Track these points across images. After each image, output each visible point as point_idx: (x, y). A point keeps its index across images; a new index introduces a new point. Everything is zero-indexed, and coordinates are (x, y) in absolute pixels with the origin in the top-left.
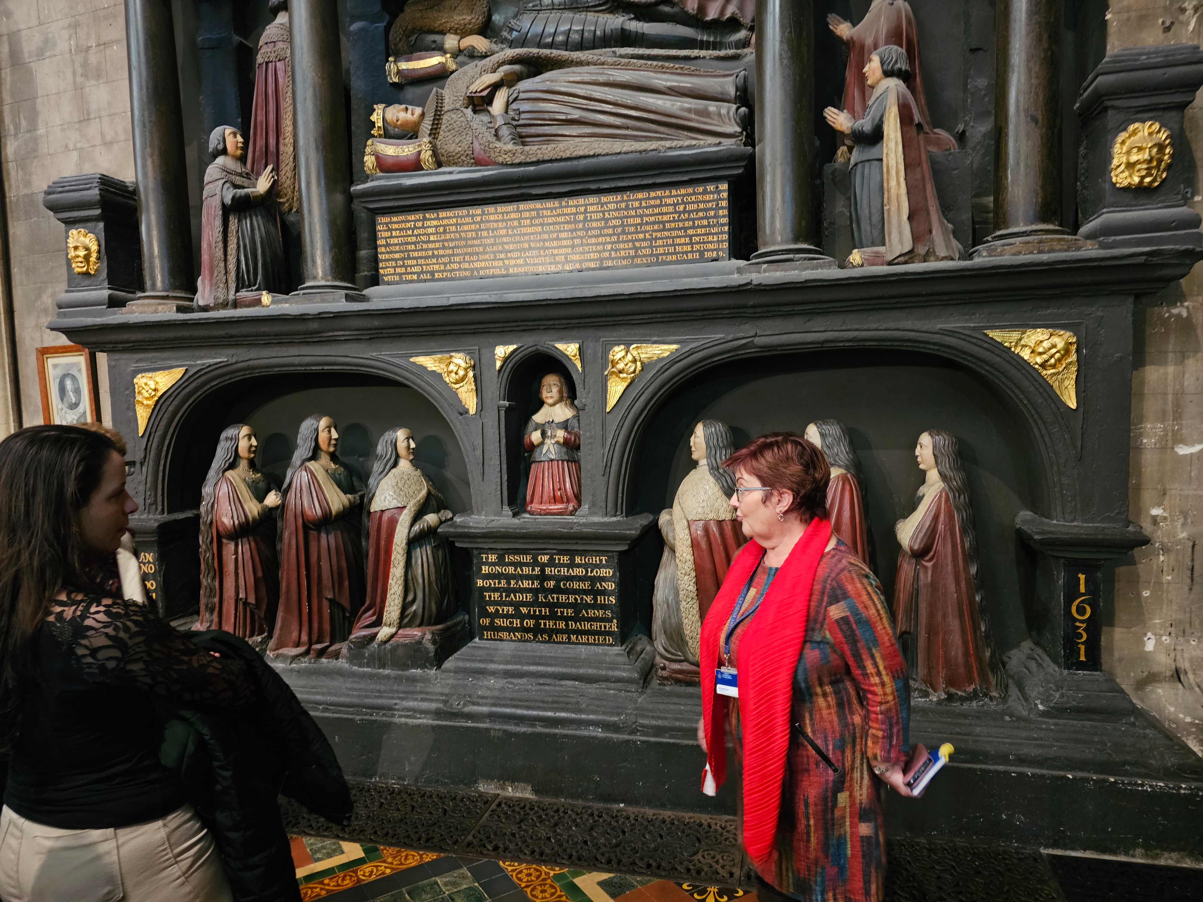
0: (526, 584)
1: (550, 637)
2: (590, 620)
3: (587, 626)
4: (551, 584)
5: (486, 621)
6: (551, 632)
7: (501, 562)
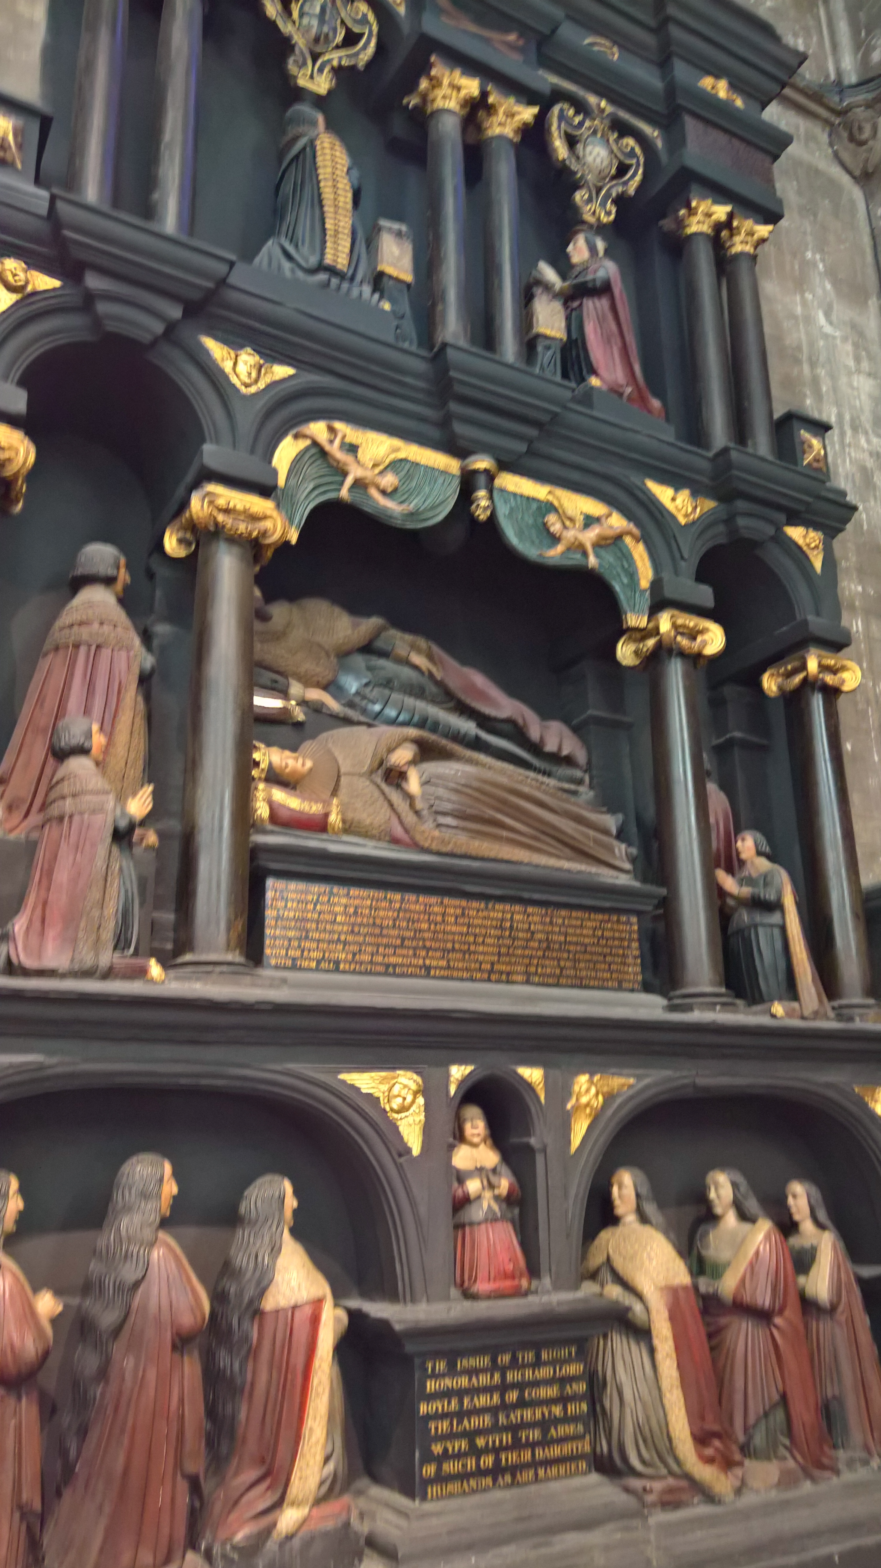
0: (482, 1401)
1: (514, 1476)
2: (561, 1440)
3: (555, 1451)
4: (513, 1396)
5: (430, 1470)
6: (514, 1470)
7: (452, 1371)
